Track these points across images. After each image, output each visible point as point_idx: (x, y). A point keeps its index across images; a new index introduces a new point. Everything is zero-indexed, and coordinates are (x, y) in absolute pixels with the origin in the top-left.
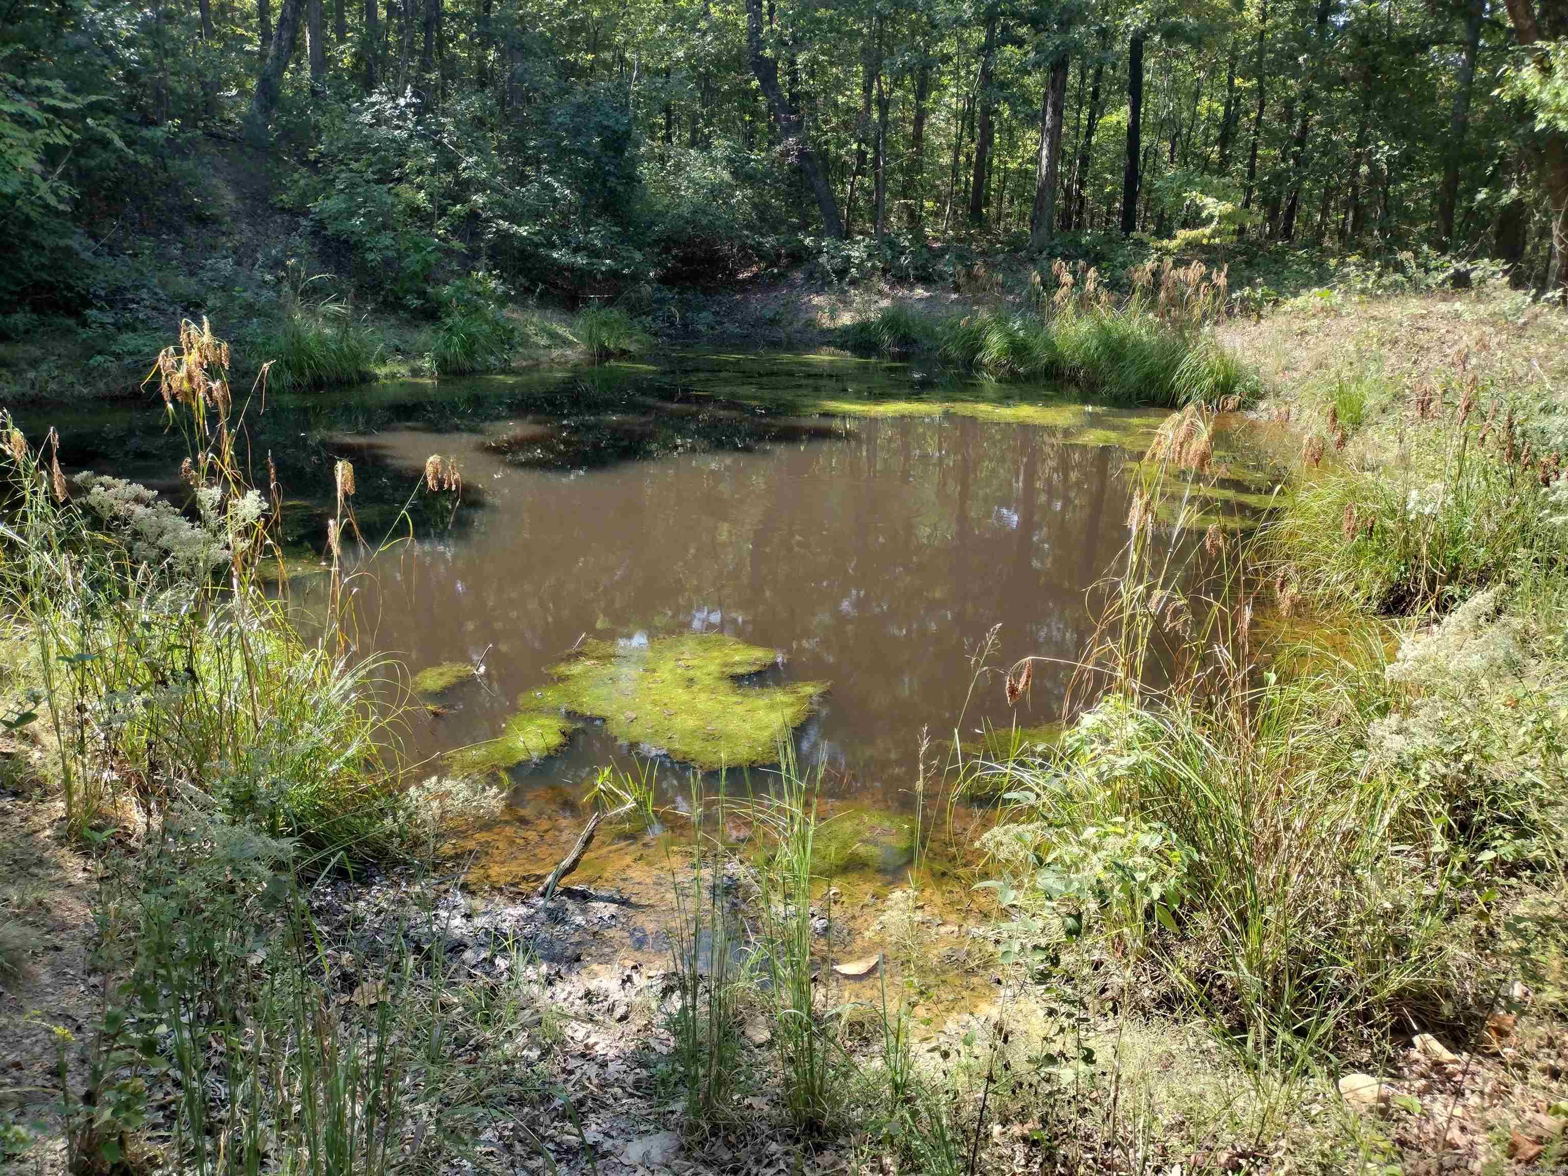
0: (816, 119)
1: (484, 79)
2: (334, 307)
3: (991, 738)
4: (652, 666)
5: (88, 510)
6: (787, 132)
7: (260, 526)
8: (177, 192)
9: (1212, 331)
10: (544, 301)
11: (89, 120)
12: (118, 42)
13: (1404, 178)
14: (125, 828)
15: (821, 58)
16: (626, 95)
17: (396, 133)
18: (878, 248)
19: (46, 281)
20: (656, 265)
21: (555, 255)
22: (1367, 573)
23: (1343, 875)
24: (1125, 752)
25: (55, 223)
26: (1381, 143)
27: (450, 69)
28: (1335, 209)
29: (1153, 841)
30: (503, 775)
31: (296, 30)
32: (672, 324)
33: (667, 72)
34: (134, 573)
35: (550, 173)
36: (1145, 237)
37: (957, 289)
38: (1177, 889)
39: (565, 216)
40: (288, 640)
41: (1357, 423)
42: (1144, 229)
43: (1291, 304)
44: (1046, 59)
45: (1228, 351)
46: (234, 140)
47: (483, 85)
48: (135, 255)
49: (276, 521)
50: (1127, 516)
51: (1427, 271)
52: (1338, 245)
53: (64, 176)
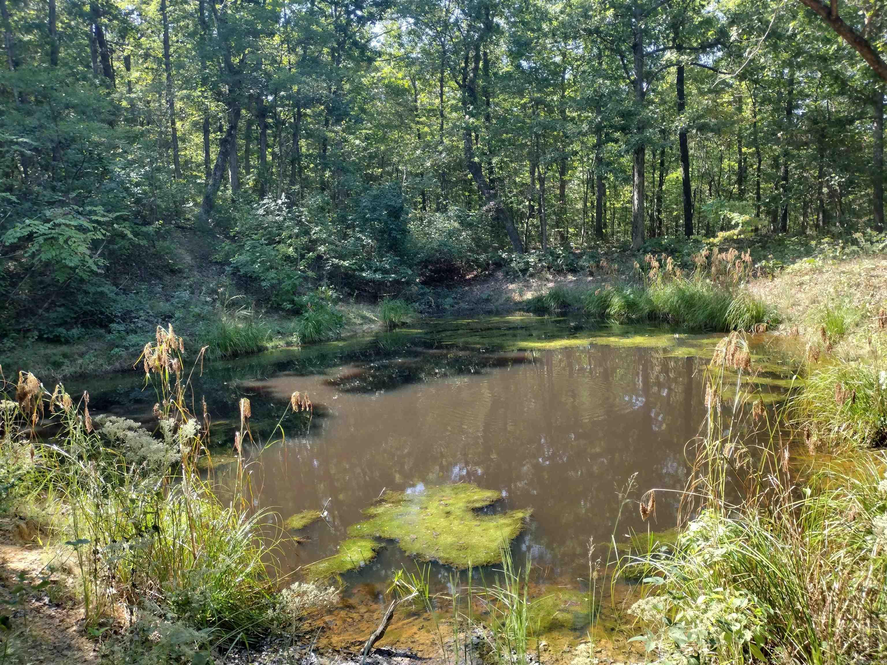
0: (504, 192)
1: (324, 186)
2: (244, 312)
3: (635, 540)
4: (424, 506)
5: (103, 436)
6: (489, 199)
7: (198, 438)
8: (160, 258)
9: (746, 286)
10: (359, 299)
11: (115, 225)
12: (131, 185)
13: (850, 193)
14: (119, 623)
15: (505, 159)
16: (400, 188)
17: (277, 218)
18: (544, 255)
19: (90, 311)
20: (419, 275)
21: (364, 275)
22: (860, 422)
23: (871, 618)
24: (719, 546)
25: (95, 279)
26: (833, 175)
27: (306, 183)
28: (812, 213)
29: (744, 603)
30: (338, 578)
31: (224, 170)
32: (430, 306)
33: (422, 174)
34: (128, 470)
35: (360, 232)
36: (699, 238)
37: (591, 274)
38: (761, 633)
39: (369, 253)
40: (213, 504)
41: (842, 333)
42: (698, 233)
43: (790, 268)
44: (632, 148)
45: (757, 298)
46: (190, 229)
47: (323, 189)
48: (137, 293)
49: (207, 435)
50: (704, 400)
51: (872, 243)
52: (815, 233)
53: (102, 255)
